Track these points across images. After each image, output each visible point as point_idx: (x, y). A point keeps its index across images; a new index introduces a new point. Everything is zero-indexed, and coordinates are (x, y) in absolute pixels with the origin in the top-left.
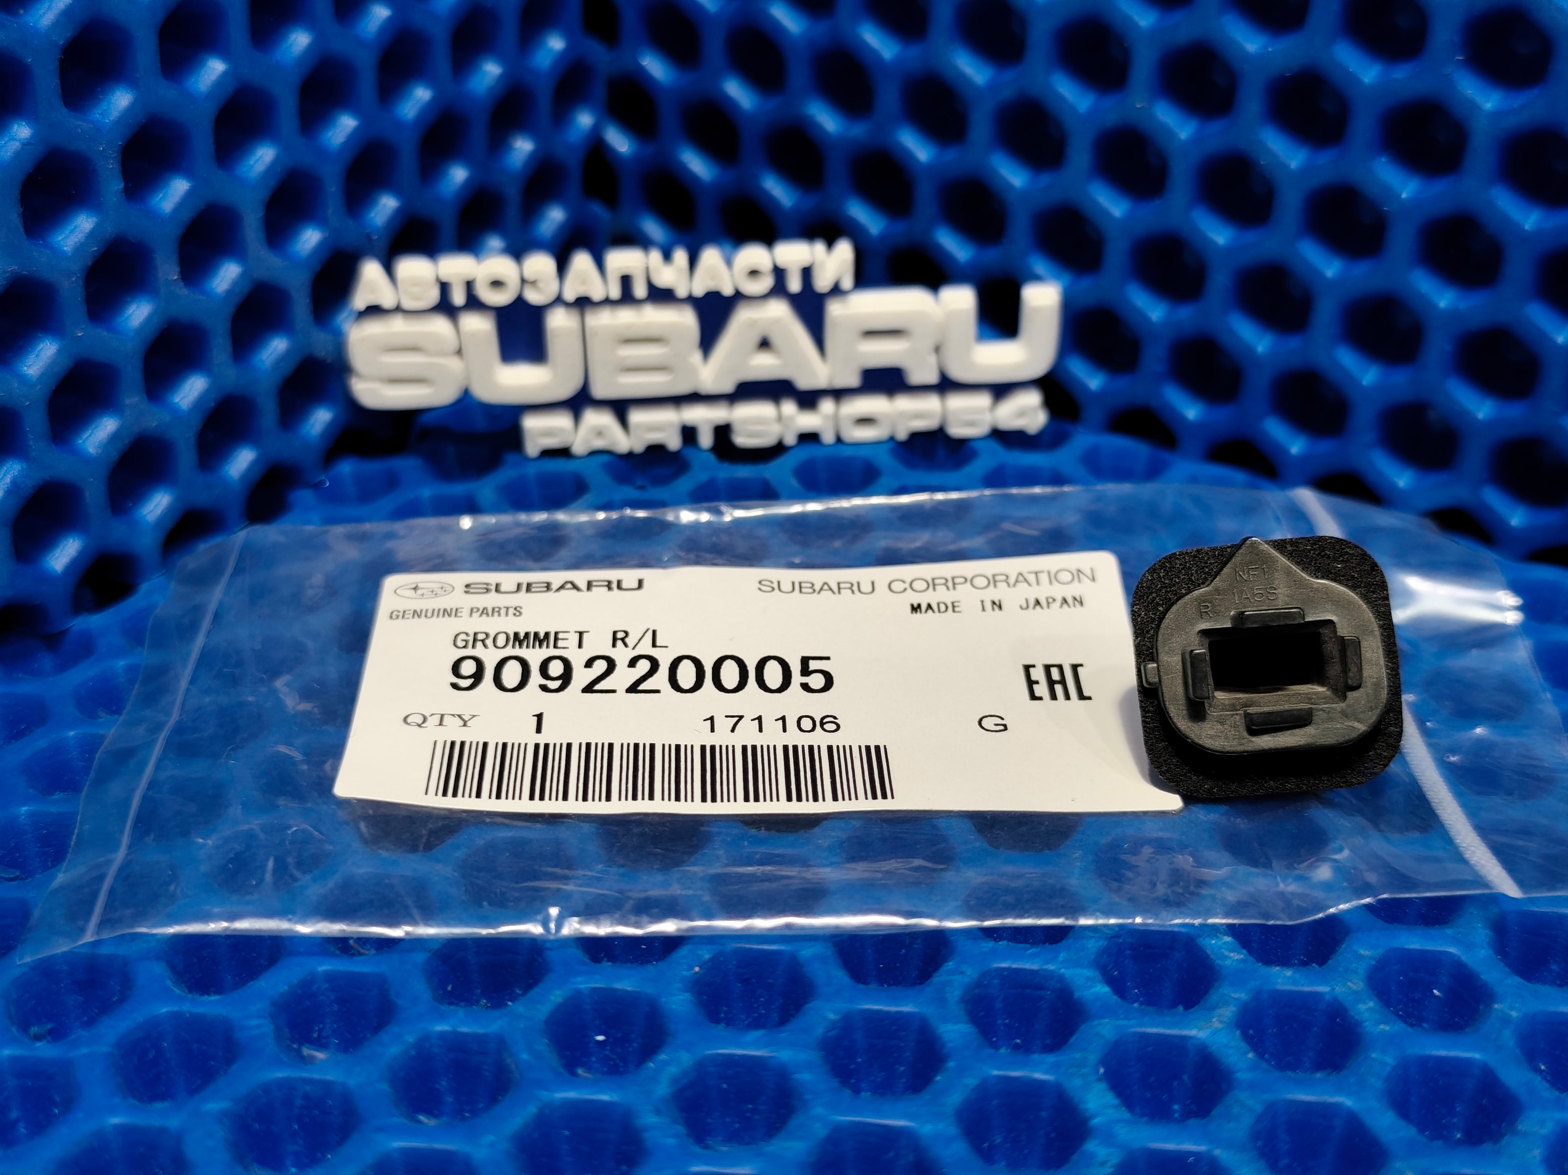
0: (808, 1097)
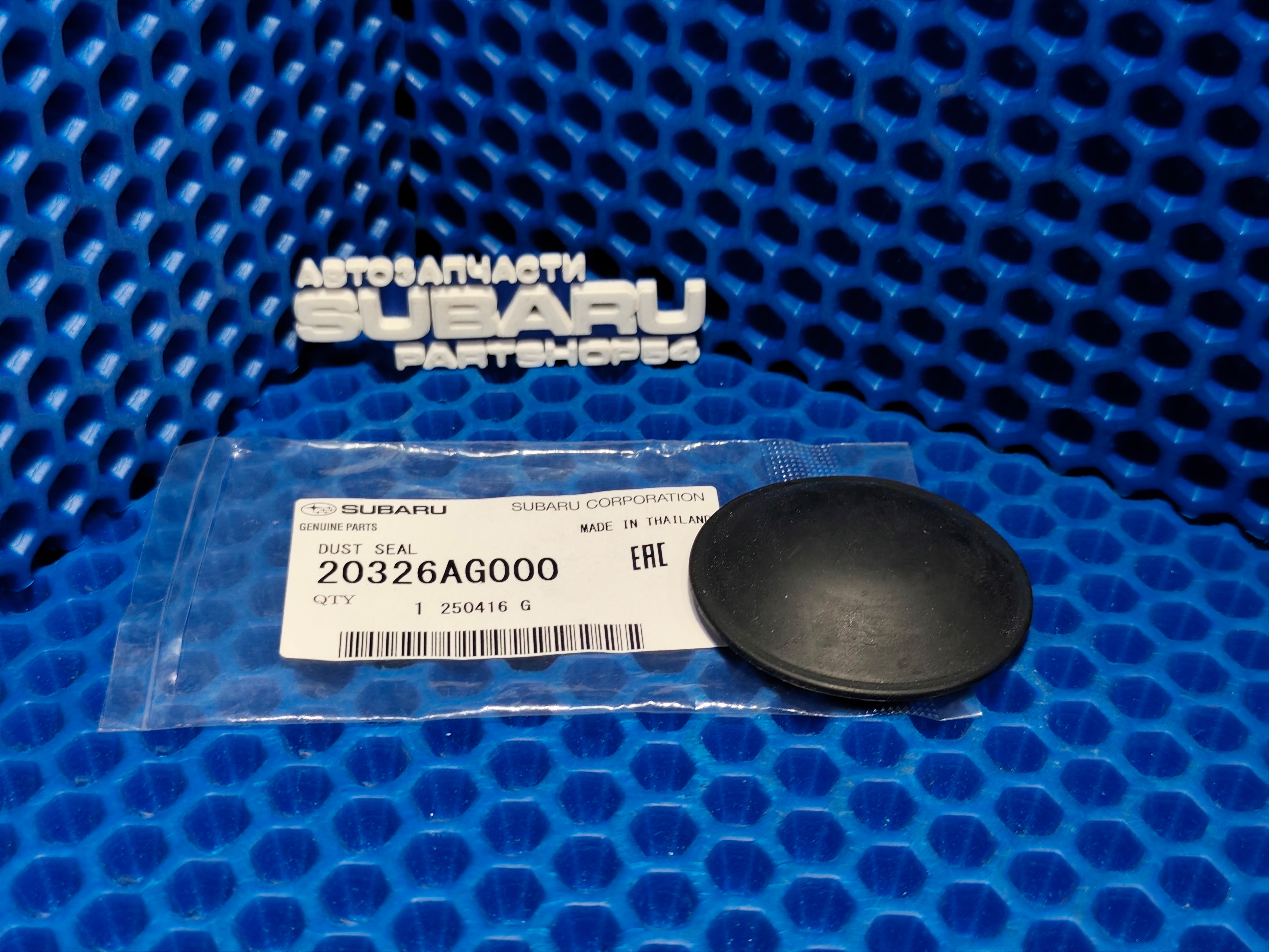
0: (556, 761)
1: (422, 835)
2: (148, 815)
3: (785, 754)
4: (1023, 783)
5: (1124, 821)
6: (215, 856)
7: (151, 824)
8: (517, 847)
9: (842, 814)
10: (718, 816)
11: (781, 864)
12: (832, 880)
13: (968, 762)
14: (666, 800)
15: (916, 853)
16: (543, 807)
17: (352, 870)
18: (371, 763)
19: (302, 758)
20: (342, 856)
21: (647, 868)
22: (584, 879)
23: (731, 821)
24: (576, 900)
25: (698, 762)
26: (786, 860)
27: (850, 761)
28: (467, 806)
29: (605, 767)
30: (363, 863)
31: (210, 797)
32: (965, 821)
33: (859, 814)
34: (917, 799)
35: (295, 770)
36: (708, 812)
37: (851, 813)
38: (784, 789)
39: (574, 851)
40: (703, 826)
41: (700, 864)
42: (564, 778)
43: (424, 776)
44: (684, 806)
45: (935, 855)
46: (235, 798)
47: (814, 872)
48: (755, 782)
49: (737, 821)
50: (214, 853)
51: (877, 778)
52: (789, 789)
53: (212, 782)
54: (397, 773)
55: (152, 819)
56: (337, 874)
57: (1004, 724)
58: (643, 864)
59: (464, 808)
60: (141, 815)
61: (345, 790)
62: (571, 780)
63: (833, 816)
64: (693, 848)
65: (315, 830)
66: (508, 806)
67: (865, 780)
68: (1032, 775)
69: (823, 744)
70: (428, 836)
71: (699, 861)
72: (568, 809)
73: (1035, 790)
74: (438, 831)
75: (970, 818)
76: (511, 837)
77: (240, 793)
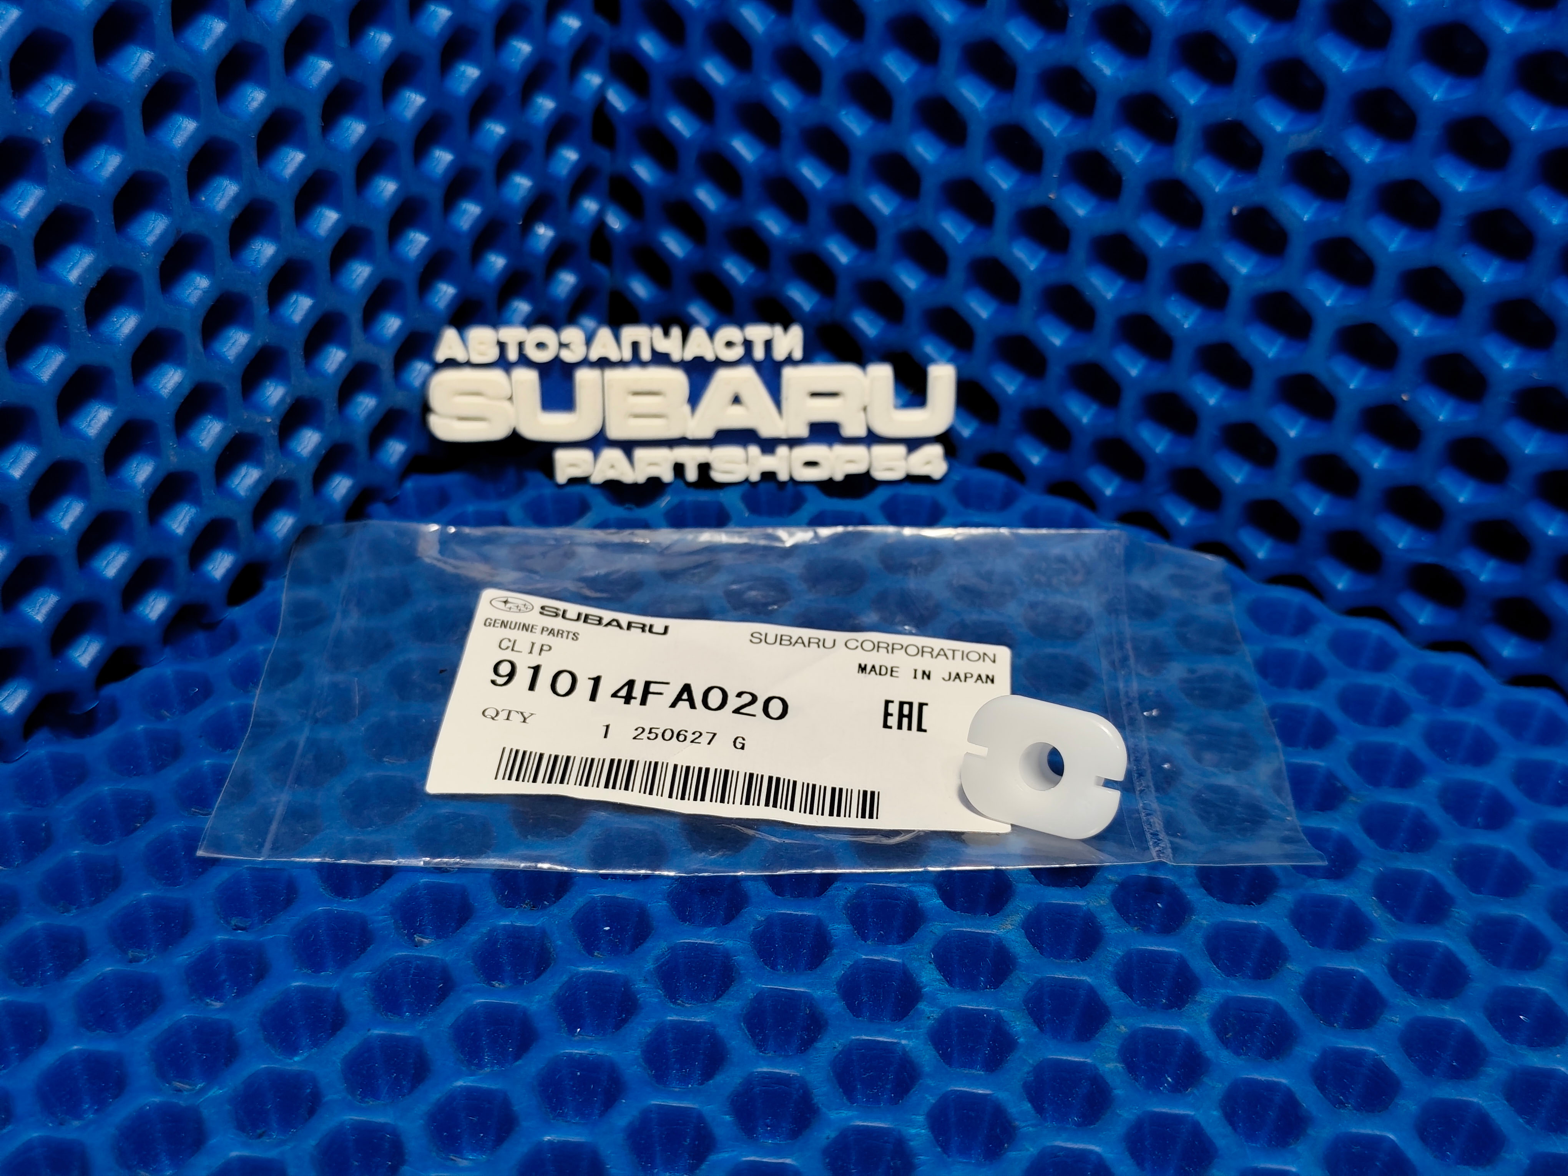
1: (564, 1055)
2: (218, 1005)
3: (1039, 985)
4: (1349, 1042)
5: (1481, 1102)
6: (296, 1063)
7: (217, 1017)
8: (684, 1080)
9: (1110, 1066)
10: (946, 1057)
11: (1024, 1127)
12: (1091, 1152)
13: (1279, 1011)
14: (881, 1032)
15: (1203, 1123)
16: (721, 1031)
17: (471, 1094)
18: (505, 959)
19: (416, 945)
20: (459, 1075)
21: (850, 1118)
22: (768, 1126)
23: (964, 1065)
24: (755, 1154)
25: (925, 986)
26: (1034, 1122)
27: (1125, 999)
28: (625, 1021)
29: (804, 985)
30: (485, 1085)
31: (297, 987)
32: (1271, 1087)
33: (1131, 1068)
34: (1209, 1054)
35: (406, 961)
36: (934, 1052)
37: (1120, 1066)
38: (1036, 1029)
39: (757, 1090)
40: (927, 1069)
41: (921, 1119)
42: (751, 995)
43: (571, 978)
44: (903, 1042)
45: (1229, 1129)
46: (327, 990)
47: (1068, 1140)
48: (999, 1019)
49: (971, 1065)
50: (296, 1059)
51: (1159, 1023)
52: (1042, 1030)
53: (300, 969)
54: (538, 973)
55: (221, 1010)
56: (451, 1098)
57: (1329, 965)
58: (845, 1114)
59: (619, 1025)
60: (207, 1004)
61: (469, 990)
62: (760, 998)
63: (1097, 1069)
64: (914, 1096)
65: (427, 1038)
66: (675, 1025)
67: (1143, 1025)
68: (1363, 1033)
69: (1089, 975)
70: (570, 1056)
71: (918, 1115)
72: (753, 1036)
73: (1363, 1053)
74: (585, 1052)
75: (1277, 1084)
76: (677, 1066)
77: (335, 986)
